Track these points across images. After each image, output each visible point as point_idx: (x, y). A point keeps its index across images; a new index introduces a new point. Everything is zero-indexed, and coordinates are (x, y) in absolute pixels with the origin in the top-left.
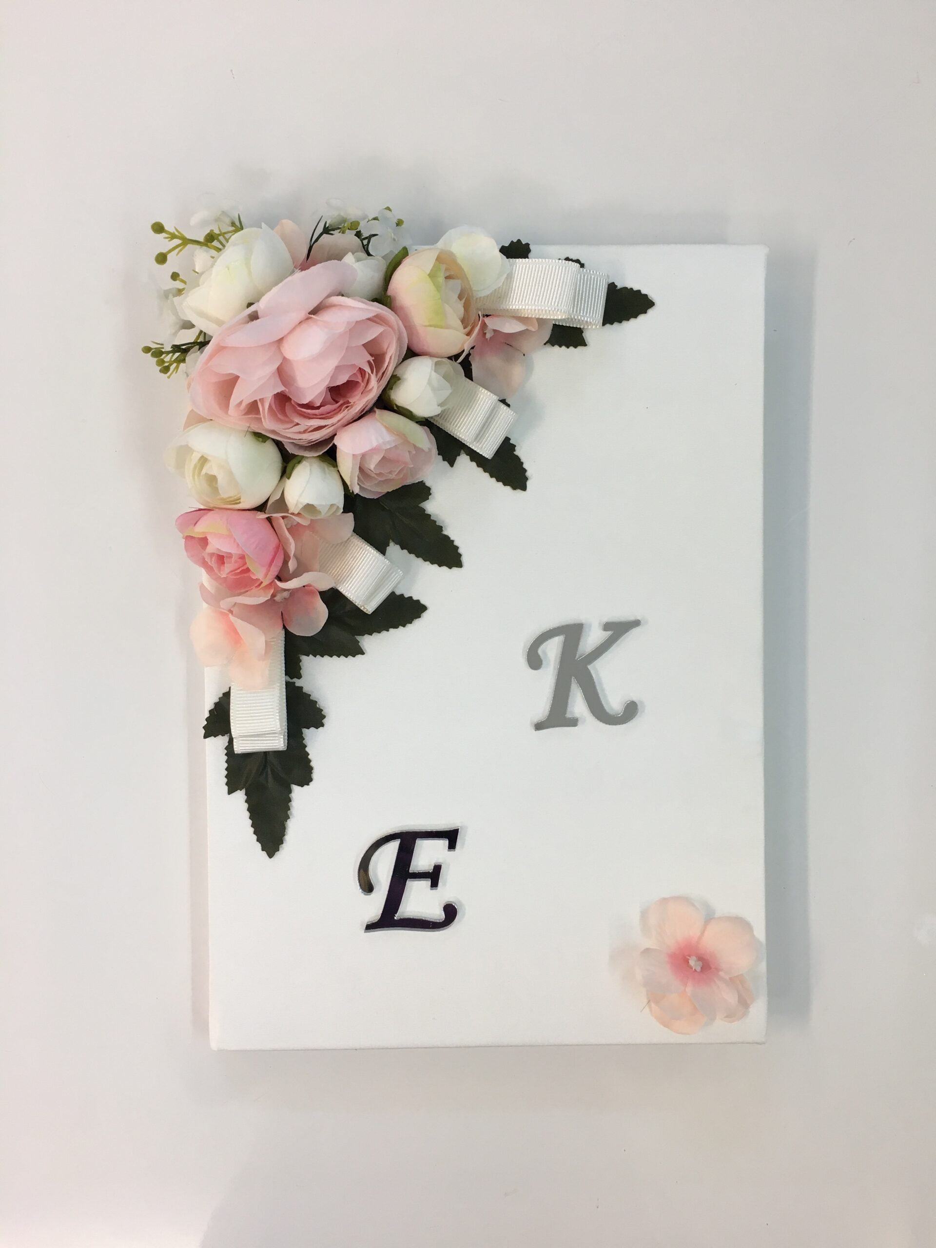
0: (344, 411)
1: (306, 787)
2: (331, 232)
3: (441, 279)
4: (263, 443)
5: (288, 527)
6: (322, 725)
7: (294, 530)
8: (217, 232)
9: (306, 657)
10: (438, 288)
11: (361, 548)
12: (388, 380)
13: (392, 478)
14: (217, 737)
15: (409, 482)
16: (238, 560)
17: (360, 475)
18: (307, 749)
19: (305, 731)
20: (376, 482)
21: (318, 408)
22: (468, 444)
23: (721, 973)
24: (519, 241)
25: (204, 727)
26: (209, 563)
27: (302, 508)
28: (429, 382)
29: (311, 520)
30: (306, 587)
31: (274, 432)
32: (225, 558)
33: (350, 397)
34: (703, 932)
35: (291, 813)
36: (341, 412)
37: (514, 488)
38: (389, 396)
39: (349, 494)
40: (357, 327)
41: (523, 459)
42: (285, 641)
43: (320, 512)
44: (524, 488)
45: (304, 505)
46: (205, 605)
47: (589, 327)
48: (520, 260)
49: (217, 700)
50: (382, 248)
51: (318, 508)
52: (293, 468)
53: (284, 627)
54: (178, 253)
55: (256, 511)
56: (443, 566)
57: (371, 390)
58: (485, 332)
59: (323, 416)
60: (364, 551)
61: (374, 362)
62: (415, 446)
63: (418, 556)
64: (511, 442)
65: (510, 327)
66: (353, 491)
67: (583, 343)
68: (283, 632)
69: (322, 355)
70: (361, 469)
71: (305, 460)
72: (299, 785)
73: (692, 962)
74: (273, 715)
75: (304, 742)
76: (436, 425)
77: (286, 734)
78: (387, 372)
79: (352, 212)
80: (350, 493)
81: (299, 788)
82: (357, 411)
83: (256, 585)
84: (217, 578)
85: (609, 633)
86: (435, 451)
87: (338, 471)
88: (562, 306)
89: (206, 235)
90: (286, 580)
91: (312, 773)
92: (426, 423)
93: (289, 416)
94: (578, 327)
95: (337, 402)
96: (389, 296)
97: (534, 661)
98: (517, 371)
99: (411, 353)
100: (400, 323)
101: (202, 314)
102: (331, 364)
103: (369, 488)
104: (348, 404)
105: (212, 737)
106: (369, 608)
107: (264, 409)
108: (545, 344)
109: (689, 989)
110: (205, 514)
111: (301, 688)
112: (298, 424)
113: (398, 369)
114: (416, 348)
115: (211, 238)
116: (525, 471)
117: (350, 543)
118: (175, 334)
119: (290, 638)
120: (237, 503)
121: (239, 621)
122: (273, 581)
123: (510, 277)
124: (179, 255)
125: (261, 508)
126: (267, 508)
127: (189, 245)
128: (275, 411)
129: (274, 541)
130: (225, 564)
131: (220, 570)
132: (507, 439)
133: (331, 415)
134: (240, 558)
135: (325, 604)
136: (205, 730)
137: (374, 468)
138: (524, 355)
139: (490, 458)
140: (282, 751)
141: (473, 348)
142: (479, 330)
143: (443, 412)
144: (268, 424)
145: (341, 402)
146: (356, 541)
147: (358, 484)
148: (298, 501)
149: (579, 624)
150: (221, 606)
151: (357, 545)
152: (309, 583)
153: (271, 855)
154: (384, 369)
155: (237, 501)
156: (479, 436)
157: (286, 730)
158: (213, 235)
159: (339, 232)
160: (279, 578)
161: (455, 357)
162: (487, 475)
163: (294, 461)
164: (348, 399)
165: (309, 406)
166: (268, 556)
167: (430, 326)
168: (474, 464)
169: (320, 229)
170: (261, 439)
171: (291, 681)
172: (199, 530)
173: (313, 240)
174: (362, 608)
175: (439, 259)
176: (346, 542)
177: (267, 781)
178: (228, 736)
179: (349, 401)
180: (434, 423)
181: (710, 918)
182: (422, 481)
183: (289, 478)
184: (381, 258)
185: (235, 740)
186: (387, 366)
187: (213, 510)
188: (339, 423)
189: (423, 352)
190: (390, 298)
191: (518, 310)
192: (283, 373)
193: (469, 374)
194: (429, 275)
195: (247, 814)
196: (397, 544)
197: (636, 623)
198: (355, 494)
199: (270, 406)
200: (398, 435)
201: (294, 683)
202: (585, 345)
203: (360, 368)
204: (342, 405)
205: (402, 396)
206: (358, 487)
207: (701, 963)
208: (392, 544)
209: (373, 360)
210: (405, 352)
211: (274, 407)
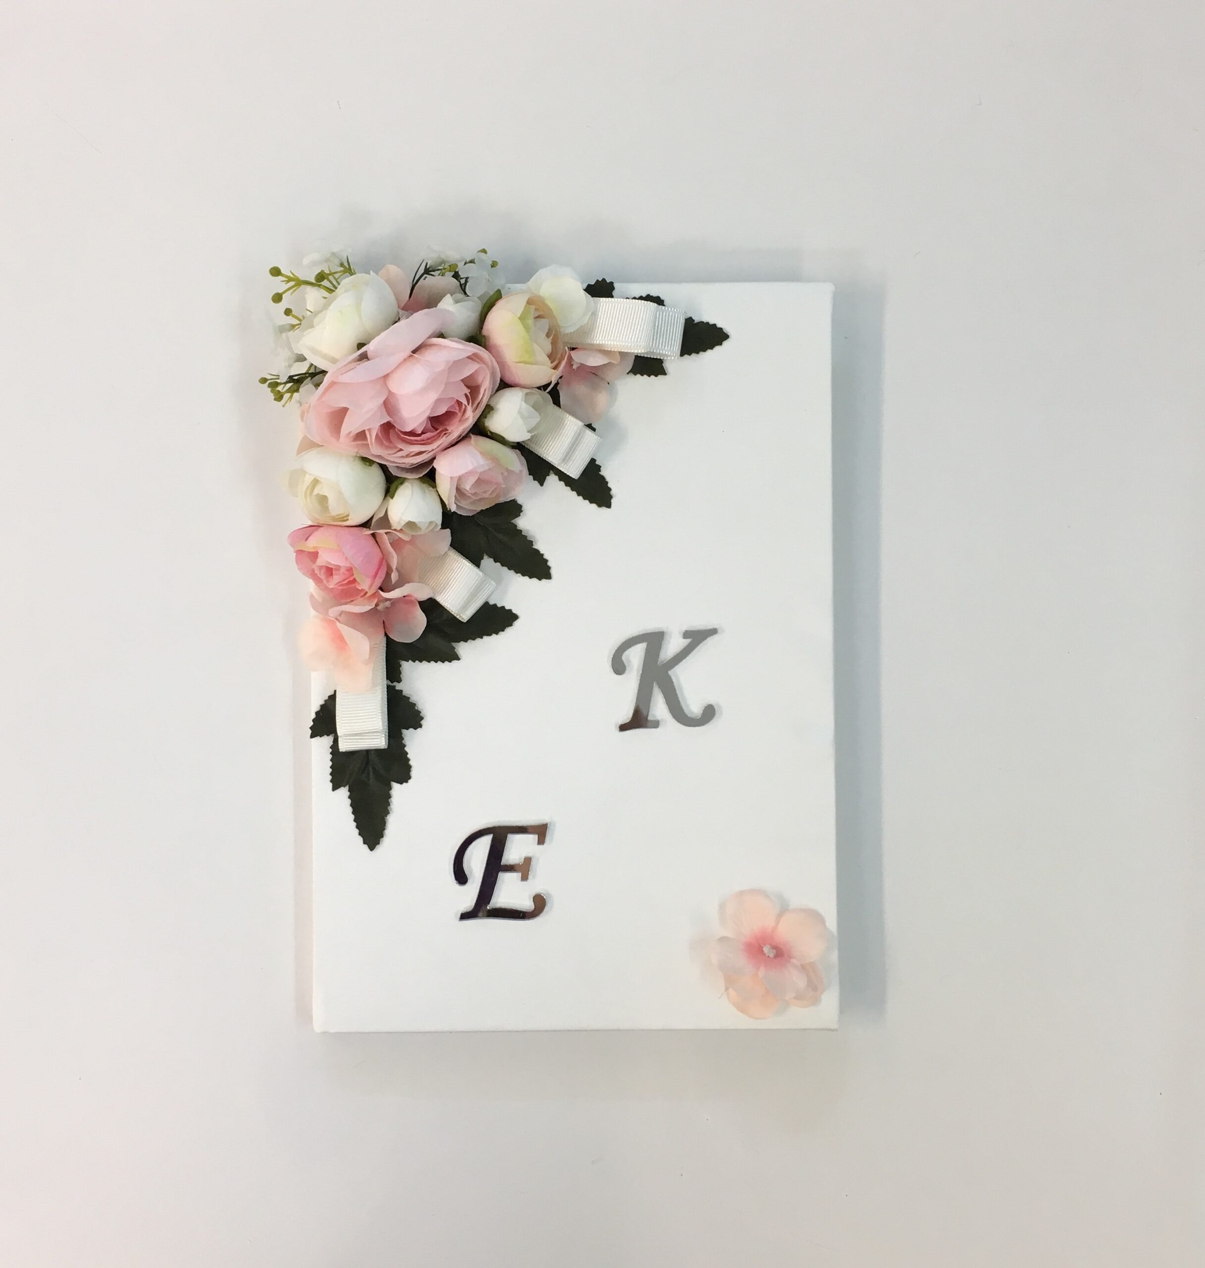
0: (442, 437)
1: (405, 784)
2: (432, 273)
3: (530, 321)
4: (370, 467)
5: (391, 541)
6: (421, 726)
7: (397, 544)
8: (327, 272)
9: (406, 662)
10: (527, 328)
11: (457, 561)
12: (482, 410)
13: (486, 497)
14: (322, 737)
15: (502, 500)
16: (346, 572)
17: (457, 495)
18: (406, 749)
19: (404, 732)
20: (472, 501)
21: (419, 435)
22: (556, 466)
23: (793, 961)
24: (604, 280)
25: (310, 728)
26: (319, 575)
27: (405, 525)
28: (520, 412)
29: (412, 535)
30: (406, 598)
31: (379, 457)
32: (333, 571)
33: (448, 425)
34: (778, 921)
35: (391, 809)
36: (440, 438)
37: (600, 505)
38: (484, 423)
39: (446, 511)
40: (456, 365)
41: (608, 479)
42: (387, 647)
43: (420, 528)
44: (609, 505)
45: (407, 522)
46: (313, 612)
47: (669, 358)
48: (604, 299)
49: (322, 702)
50: (478, 289)
51: (419, 525)
52: (396, 489)
53: (386, 635)
54: (292, 293)
55: (362, 528)
56: (533, 578)
57: (467, 419)
58: (572, 363)
59: (423, 442)
60: (460, 564)
61: (470, 395)
62: (507, 469)
63: (510, 569)
64: (597, 463)
65: (594, 361)
66: (450, 509)
67: (664, 373)
68: (385, 639)
69: (425, 390)
70: (458, 490)
71: (407, 482)
72: (398, 783)
73: (766, 949)
74: (376, 715)
75: (403, 742)
76: (527, 448)
77: (387, 734)
78: (482, 402)
79: (453, 255)
80: (448, 511)
81: (399, 785)
82: (454, 438)
83: (361, 595)
84: (326, 589)
85: (688, 641)
86: (525, 471)
87: (437, 491)
88: (641, 342)
89: (317, 275)
90: (389, 591)
91: (410, 771)
92: (519, 447)
93: (393, 442)
94: (658, 358)
95: (437, 429)
96: (484, 336)
97: (619, 667)
98: (602, 398)
99: (504, 385)
100: (494, 360)
101: (315, 351)
102: (432, 397)
103: (466, 507)
104: (445, 431)
105: (318, 737)
106: (465, 617)
107: (371, 438)
108: (628, 373)
109: (762, 972)
110: (317, 530)
111: (401, 691)
112: (401, 450)
113: (492, 399)
114: (508, 380)
115: (321, 277)
116: (610, 489)
117: (448, 556)
118: (290, 366)
119: (391, 645)
120: (345, 521)
121: (346, 627)
122: (376, 592)
123: (594, 314)
124: (293, 295)
125: (366, 525)
126: (372, 524)
127: (302, 286)
128: (380, 438)
129: (377, 554)
130: (334, 576)
131: (328, 581)
132: (593, 461)
133: (432, 441)
134: (347, 570)
135: (424, 613)
136: (311, 730)
137: (470, 489)
138: (608, 383)
139: (576, 478)
140: (382, 749)
141: (561, 377)
142: (566, 363)
143: (532, 437)
144: (375, 450)
145: (440, 429)
146: (453, 555)
147: (455, 503)
148: (400, 518)
149: (659, 632)
150: (330, 614)
151: (454, 558)
152: (410, 593)
153: (372, 848)
154: (480, 399)
155: (345, 518)
156: (567, 458)
157: (387, 731)
158: (324, 275)
159: (439, 275)
160: (381, 589)
161: (544, 387)
162: (574, 493)
163: (396, 483)
164: (446, 427)
165: (412, 433)
166: (372, 570)
167: (520, 362)
168: (562, 483)
169: (422, 271)
170: (368, 464)
171: (391, 684)
172: (311, 544)
173: (415, 281)
174: (458, 617)
175: (529, 302)
176: (444, 555)
177: (369, 780)
178: (332, 736)
179: (446, 429)
180: (526, 446)
181: (784, 910)
182: (514, 500)
183: (392, 498)
184: (476, 298)
185: (340, 739)
186: (482, 399)
187: (322, 527)
188: (439, 448)
189: (515, 384)
190: (485, 338)
191: (601, 344)
192: (389, 405)
193: (557, 402)
194: (519, 318)
195: (350, 810)
196: (491, 558)
197: (713, 632)
198: (452, 511)
199: (377, 435)
200: (491, 459)
201: (395, 686)
202: (665, 374)
203: (457, 401)
204: (441, 432)
205: (495, 424)
206: (455, 505)
207: (774, 951)
208: (486, 557)
209: (469, 393)
210: (498, 385)
211: (380, 434)
